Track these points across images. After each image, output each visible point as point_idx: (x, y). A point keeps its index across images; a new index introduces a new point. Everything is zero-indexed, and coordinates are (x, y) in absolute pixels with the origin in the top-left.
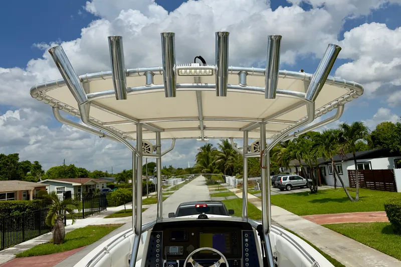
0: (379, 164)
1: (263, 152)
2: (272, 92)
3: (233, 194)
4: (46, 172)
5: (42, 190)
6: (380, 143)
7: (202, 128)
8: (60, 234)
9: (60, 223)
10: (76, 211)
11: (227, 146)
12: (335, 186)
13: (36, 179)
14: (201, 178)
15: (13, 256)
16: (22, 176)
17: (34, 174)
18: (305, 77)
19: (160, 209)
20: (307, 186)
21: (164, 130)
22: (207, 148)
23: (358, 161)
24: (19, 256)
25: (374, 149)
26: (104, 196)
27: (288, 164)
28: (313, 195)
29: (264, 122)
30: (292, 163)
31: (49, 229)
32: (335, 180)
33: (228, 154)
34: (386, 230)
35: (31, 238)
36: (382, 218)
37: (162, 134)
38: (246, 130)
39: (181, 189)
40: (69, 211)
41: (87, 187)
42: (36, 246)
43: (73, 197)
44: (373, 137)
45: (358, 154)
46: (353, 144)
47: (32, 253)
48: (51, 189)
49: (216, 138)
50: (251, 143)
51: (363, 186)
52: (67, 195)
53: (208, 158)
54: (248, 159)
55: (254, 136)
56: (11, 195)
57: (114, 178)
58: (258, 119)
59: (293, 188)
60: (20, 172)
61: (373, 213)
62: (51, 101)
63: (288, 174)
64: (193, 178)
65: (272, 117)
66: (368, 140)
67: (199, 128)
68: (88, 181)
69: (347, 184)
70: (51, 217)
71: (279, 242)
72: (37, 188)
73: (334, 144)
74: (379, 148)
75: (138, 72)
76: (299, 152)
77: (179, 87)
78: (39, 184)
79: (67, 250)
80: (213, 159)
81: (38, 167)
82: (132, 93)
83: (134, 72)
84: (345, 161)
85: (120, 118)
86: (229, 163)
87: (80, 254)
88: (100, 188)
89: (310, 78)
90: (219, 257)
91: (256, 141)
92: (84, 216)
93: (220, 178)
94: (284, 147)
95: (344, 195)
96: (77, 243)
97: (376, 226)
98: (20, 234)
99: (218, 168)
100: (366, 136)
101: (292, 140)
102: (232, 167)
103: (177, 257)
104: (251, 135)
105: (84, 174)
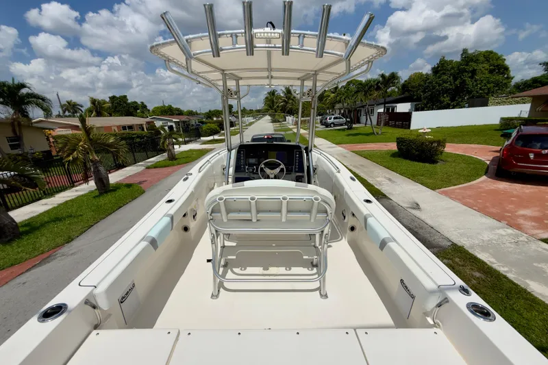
0: (402, 108)
1: (313, 97)
2: (321, 52)
3: (291, 130)
4: (151, 110)
5: (151, 124)
6: (408, 91)
7: (270, 77)
8: (172, 154)
9: (171, 147)
10: (181, 140)
11: (288, 91)
12: (366, 124)
13: (145, 116)
14: (268, 118)
15: (143, 168)
16: (134, 113)
17: (143, 112)
18: (345, 40)
19: (242, 137)
20: (346, 124)
21: (241, 78)
22: (272, 93)
23: (386, 105)
24: (148, 168)
25: (403, 96)
26: (197, 129)
27: (334, 107)
28: (349, 131)
29: (316, 73)
30: (338, 106)
31: (164, 151)
32: (367, 119)
33: (289, 98)
34: (394, 155)
35: (153, 157)
36: (393, 147)
37: (240, 81)
38: (303, 80)
39: (253, 125)
40: (175, 139)
41: (184, 122)
42: (158, 162)
43: (175, 129)
44: (404, 86)
45: (388, 99)
46: (386, 92)
47: (156, 166)
48: (158, 124)
49: (279, 86)
50: (306, 90)
51: (386, 124)
52: (171, 128)
53: (273, 101)
54: (303, 103)
55: (309, 84)
56: (131, 127)
57: (203, 116)
58: (312, 71)
59: (335, 125)
60: (131, 110)
61: (389, 144)
62: (163, 56)
63: (333, 115)
64: (261, 118)
65: (322, 69)
66: (398, 88)
67: (268, 77)
68: (184, 118)
69: (375, 122)
70: (163, 143)
71: (318, 158)
72: (148, 123)
73: (371, 91)
74: (407, 94)
75: (227, 34)
76: (344, 97)
77: (256, 47)
78: (148, 119)
79: (178, 164)
80: (277, 103)
81: (144, 106)
82: (223, 52)
83: (223, 34)
84: (378, 105)
85: (209, 69)
86: (289, 106)
87: (189, 167)
88: (194, 123)
89: (349, 41)
90: (280, 165)
91: (310, 88)
92: (186, 143)
93: (282, 118)
94: (334, 93)
95: (371, 131)
96: (184, 160)
97: (387, 152)
98: (144, 154)
99: (281, 110)
100: (398, 85)
101: (340, 87)
102: (291, 109)
103: (255, 165)
104: (306, 83)
105: (179, 113)
